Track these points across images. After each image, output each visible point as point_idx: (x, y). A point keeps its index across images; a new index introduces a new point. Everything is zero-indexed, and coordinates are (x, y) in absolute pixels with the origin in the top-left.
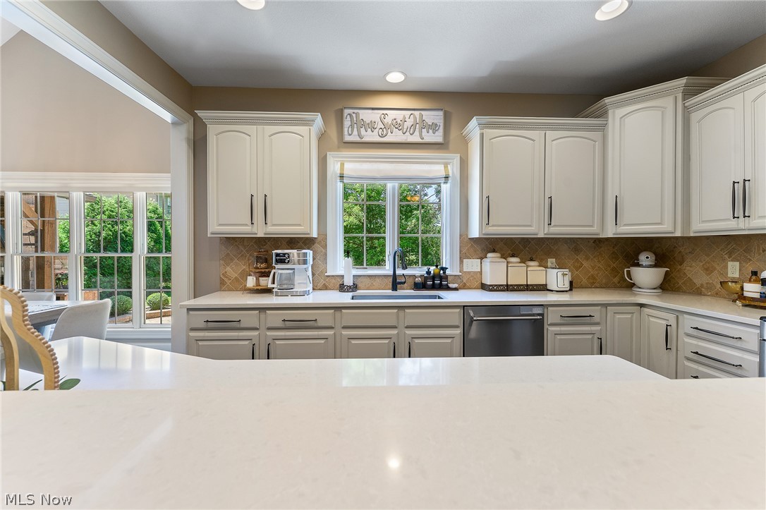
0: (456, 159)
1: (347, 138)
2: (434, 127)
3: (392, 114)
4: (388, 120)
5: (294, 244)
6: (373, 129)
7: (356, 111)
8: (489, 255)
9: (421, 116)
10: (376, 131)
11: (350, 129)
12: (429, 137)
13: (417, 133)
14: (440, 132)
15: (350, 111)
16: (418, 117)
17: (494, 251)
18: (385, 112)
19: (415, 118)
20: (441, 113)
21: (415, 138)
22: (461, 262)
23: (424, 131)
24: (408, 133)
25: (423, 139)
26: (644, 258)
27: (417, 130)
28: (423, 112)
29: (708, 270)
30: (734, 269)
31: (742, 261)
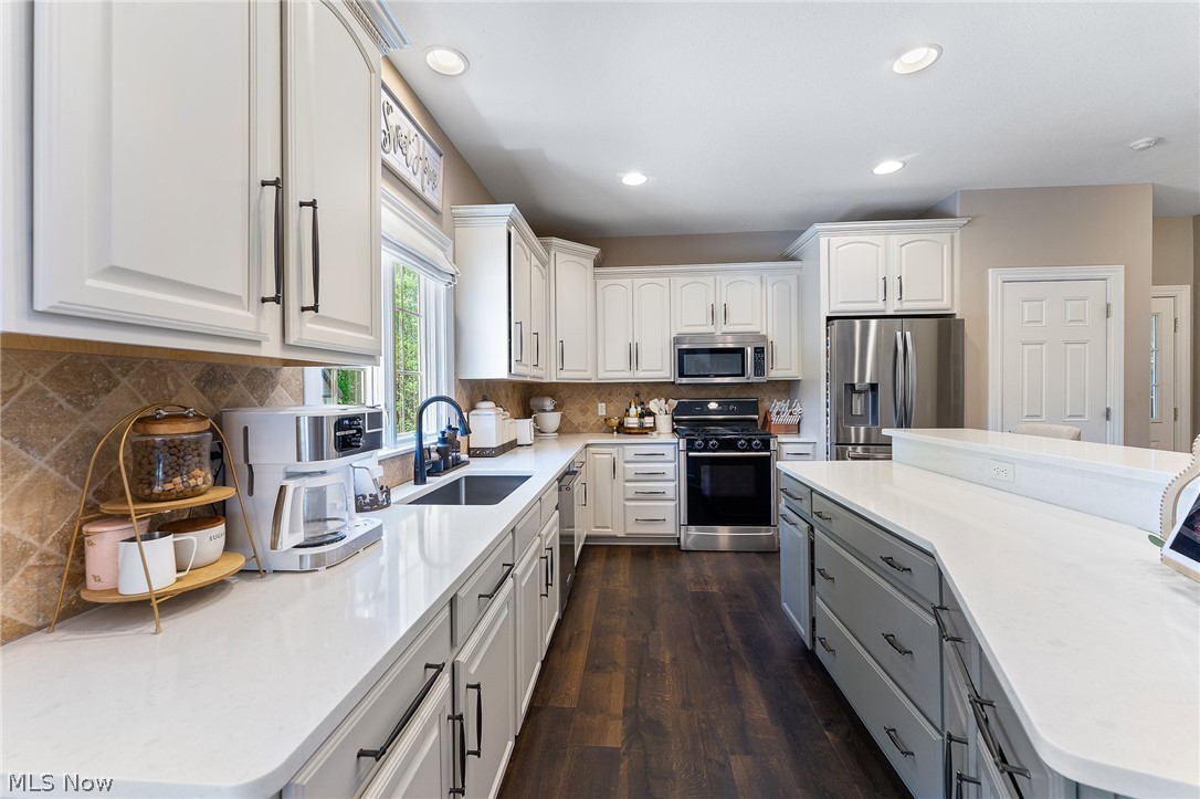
2: (434, 178)
8: (479, 405)
9: (424, 147)
12: (429, 193)
13: (419, 174)
14: (439, 191)
17: (485, 399)
18: (392, 103)
19: (418, 144)
21: (415, 182)
23: (426, 177)
24: (411, 168)
25: (423, 189)
27: (420, 170)
29: (584, 411)
30: (602, 409)
31: (607, 401)
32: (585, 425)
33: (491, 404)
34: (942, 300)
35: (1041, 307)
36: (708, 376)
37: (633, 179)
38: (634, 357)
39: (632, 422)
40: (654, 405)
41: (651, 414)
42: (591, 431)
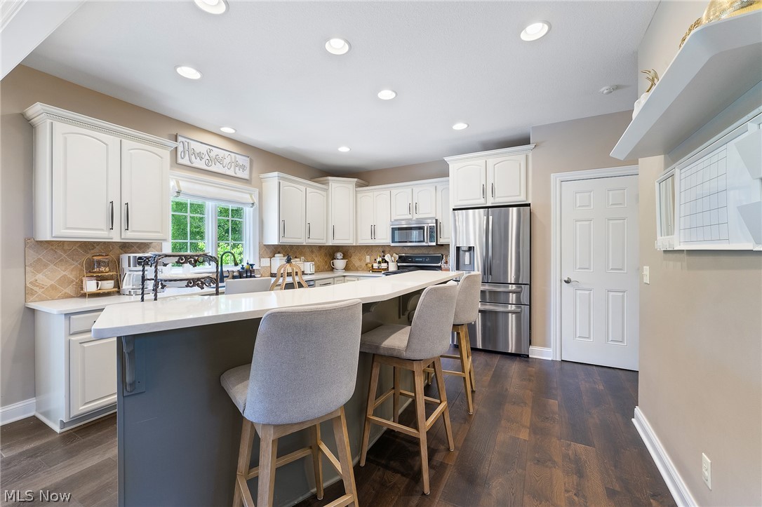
0: (256, 191)
1: (180, 161)
2: (243, 167)
3: (216, 151)
4: (213, 154)
5: (128, 248)
6: (201, 158)
7: (188, 141)
8: (276, 255)
9: (235, 157)
10: (204, 160)
11: (183, 154)
12: (240, 174)
13: (232, 169)
14: (247, 172)
15: (183, 140)
16: (233, 157)
17: (279, 253)
18: (211, 148)
19: (231, 158)
20: (248, 159)
21: (231, 173)
22: (260, 260)
23: (237, 168)
24: (226, 168)
25: (236, 173)
26: (339, 255)
27: (233, 167)
28: (237, 156)
29: (360, 260)
30: (368, 259)
31: (371, 255)
32: (361, 266)
33: (282, 255)
34: (520, 195)
35: (590, 196)
36: (406, 242)
37: (344, 149)
38: (373, 233)
39: (376, 266)
40: (387, 257)
41: (386, 262)
42: (363, 270)
